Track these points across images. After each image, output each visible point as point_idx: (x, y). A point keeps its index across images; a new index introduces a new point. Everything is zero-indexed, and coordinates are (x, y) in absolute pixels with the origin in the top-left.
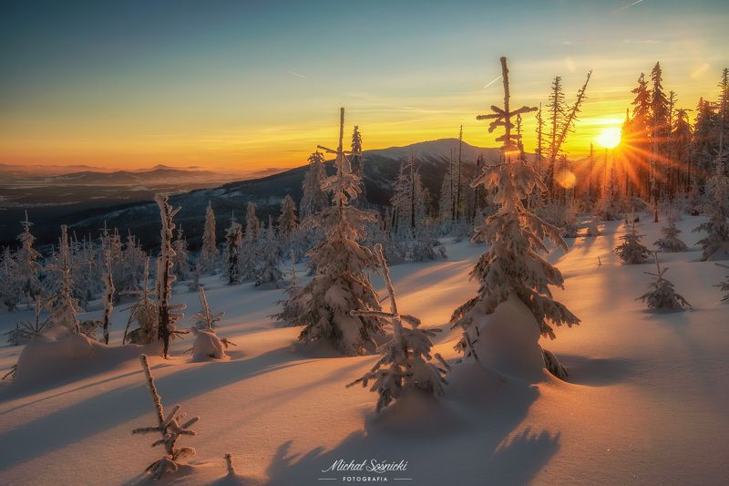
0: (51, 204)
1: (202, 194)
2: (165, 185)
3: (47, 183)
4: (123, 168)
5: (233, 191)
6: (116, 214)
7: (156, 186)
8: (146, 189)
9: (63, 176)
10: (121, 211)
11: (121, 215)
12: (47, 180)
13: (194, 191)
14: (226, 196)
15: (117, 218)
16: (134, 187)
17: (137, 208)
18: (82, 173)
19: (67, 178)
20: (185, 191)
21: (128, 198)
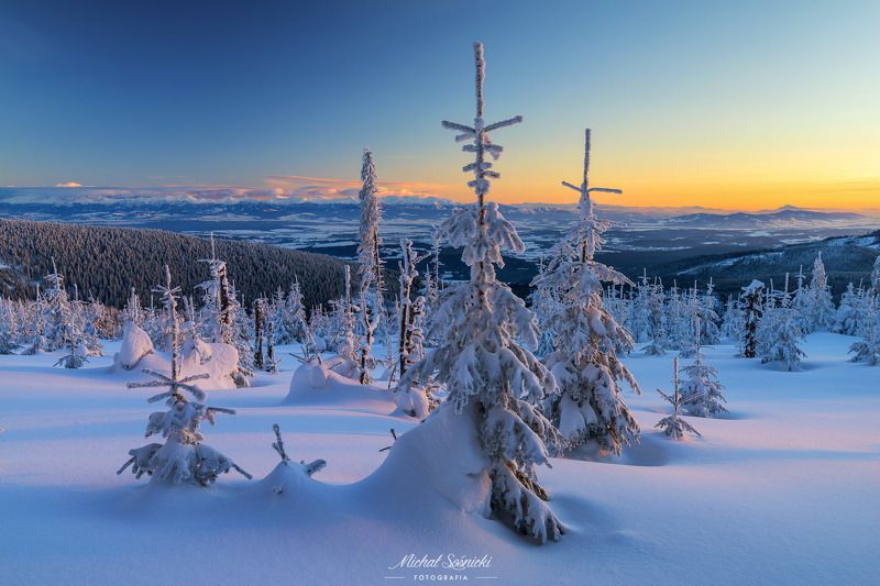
0: (663, 248)
2: (793, 231)
3: (660, 226)
4: (742, 210)
6: (730, 262)
7: (781, 232)
8: (767, 235)
9: (676, 218)
10: (736, 260)
11: (735, 265)
12: (661, 223)
13: (830, 239)
14: (874, 247)
15: (729, 268)
16: (753, 232)
17: (755, 257)
18: (696, 215)
19: (680, 221)
20: (818, 238)
21: (744, 244)
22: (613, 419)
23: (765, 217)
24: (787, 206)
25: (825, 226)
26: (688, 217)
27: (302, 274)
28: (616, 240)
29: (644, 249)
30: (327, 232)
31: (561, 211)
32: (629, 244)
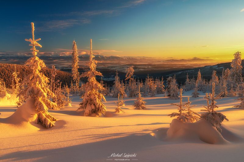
1: (209, 67)
2: (196, 64)
4: (183, 59)
5: (221, 66)
6: (180, 73)
7: (193, 64)
8: (190, 65)
10: (182, 72)
11: (182, 73)
12: (162, 62)
13: (206, 66)
14: (217, 68)
15: (180, 74)
16: (186, 64)
17: (187, 71)
18: (171, 60)
19: (167, 61)
21: (184, 68)
22: (99, 108)
23: (189, 60)
24: (195, 57)
25: (205, 63)
26: (168, 61)
27: (60, 77)
28: (150, 67)
29: (158, 69)
30: (67, 65)
31: (134, 59)
32: (153, 68)
